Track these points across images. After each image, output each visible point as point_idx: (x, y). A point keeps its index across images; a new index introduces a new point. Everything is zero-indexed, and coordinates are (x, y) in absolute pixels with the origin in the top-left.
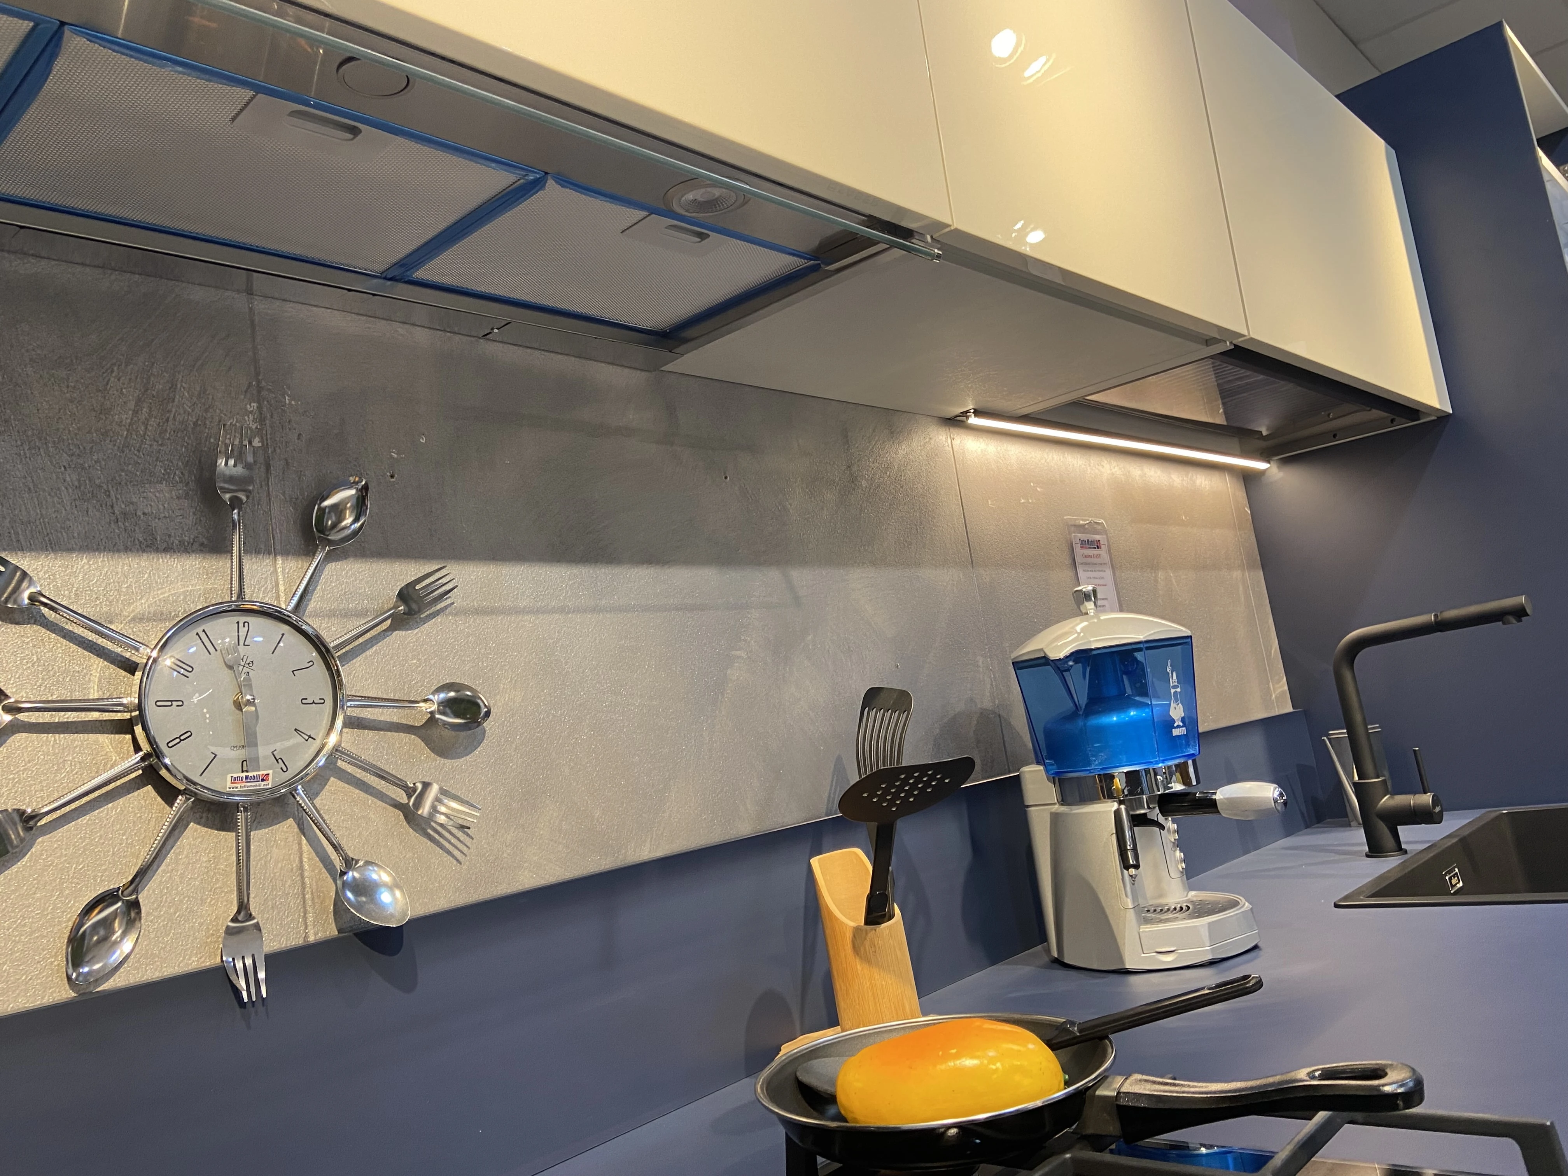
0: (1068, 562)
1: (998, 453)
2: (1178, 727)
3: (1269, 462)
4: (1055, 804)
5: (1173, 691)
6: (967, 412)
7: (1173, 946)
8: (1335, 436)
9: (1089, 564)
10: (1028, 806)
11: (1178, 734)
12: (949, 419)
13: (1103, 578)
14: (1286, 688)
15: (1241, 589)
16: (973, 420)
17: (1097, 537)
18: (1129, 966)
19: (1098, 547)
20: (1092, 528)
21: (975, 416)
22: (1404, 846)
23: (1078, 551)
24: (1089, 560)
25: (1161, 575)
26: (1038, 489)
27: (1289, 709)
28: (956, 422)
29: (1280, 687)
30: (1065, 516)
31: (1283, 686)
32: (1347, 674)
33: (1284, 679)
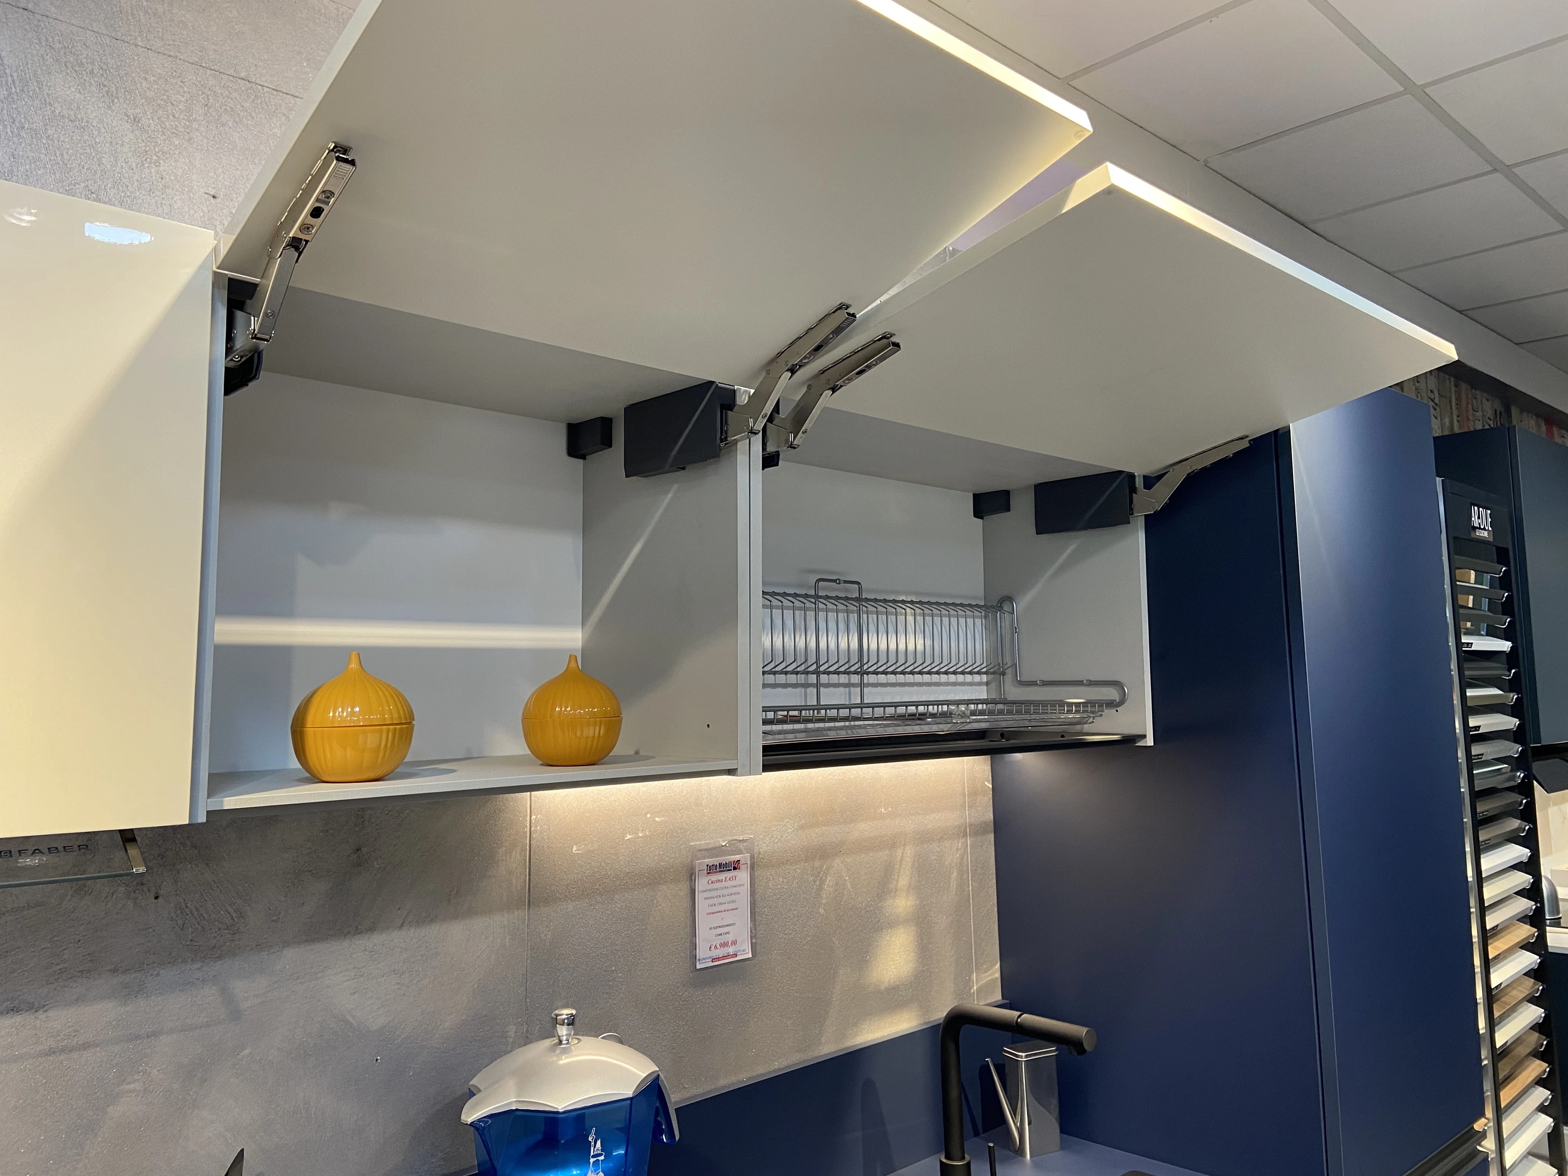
5: (592, 1160)
13: (733, 902)
14: (998, 975)
15: (955, 874)
19: (735, 868)
23: (702, 879)
24: (718, 886)
25: (829, 880)
26: (657, 819)
29: (988, 976)
30: (694, 840)
31: (993, 974)
32: (952, 1047)
33: (998, 966)
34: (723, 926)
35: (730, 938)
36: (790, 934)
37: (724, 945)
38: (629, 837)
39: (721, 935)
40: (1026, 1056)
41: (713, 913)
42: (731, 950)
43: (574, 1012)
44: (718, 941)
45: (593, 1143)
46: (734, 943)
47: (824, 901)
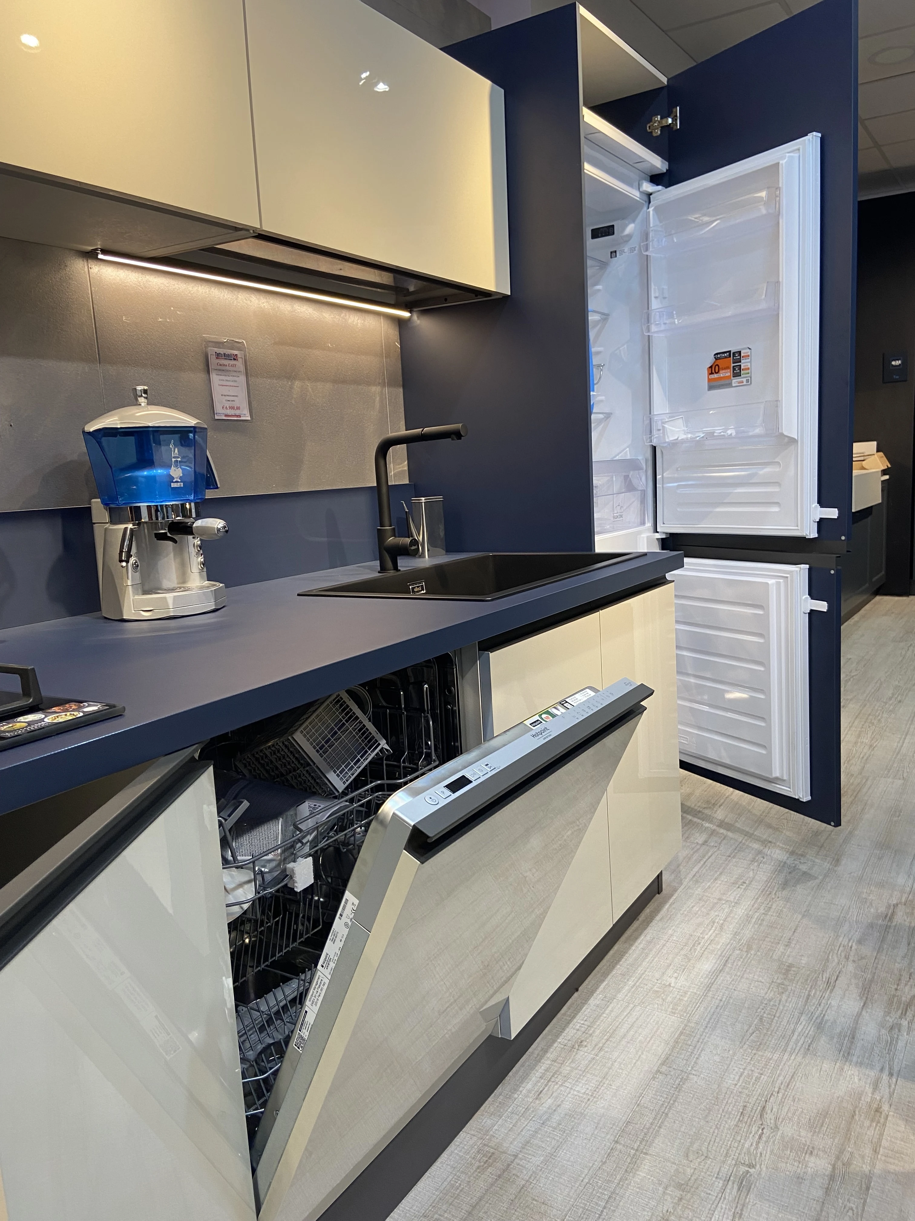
0: (202, 366)
1: (139, 282)
2: (177, 482)
3: (411, 312)
4: (107, 523)
5: (173, 460)
6: (97, 249)
7: (150, 607)
8: (446, 300)
9: (224, 370)
10: (94, 523)
11: (175, 486)
12: (88, 253)
13: (235, 381)
14: (406, 468)
15: (378, 399)
16: (100, 256)
17: (235, 352)
18: (125, 617)
19: (234, 359)
20: (233, 345)
21: (102, 254)
22: (399, 568)
23: (213, 361)
24: (224, 368)
25: (297, 384)
26: (178, 312)
27: (406, 482)
28: (91, 255)
29: (400, 468)
30: (205, 334)
31: (403, 467)
32: (382, 462)
33: (406, 463)
34: (230, 396)
35: (236, 404)
36: (274, 412)
37: (232, 408)
38: (160, 320)
39: (229, 401)
40: (425, 500)
41: (223, 385)
42: (237, 412)
43: (146, 388)
44: (227, 405)
45: (173, 449)
46: (238, 408)
47: (295, 396)
